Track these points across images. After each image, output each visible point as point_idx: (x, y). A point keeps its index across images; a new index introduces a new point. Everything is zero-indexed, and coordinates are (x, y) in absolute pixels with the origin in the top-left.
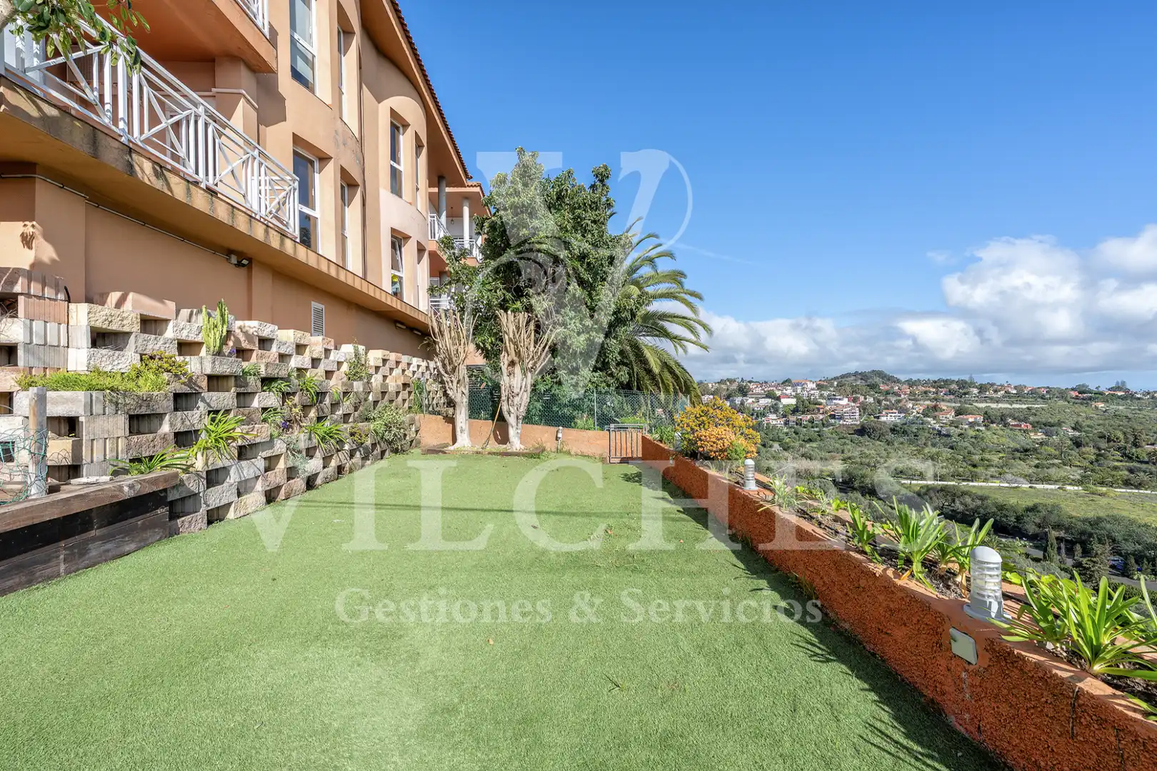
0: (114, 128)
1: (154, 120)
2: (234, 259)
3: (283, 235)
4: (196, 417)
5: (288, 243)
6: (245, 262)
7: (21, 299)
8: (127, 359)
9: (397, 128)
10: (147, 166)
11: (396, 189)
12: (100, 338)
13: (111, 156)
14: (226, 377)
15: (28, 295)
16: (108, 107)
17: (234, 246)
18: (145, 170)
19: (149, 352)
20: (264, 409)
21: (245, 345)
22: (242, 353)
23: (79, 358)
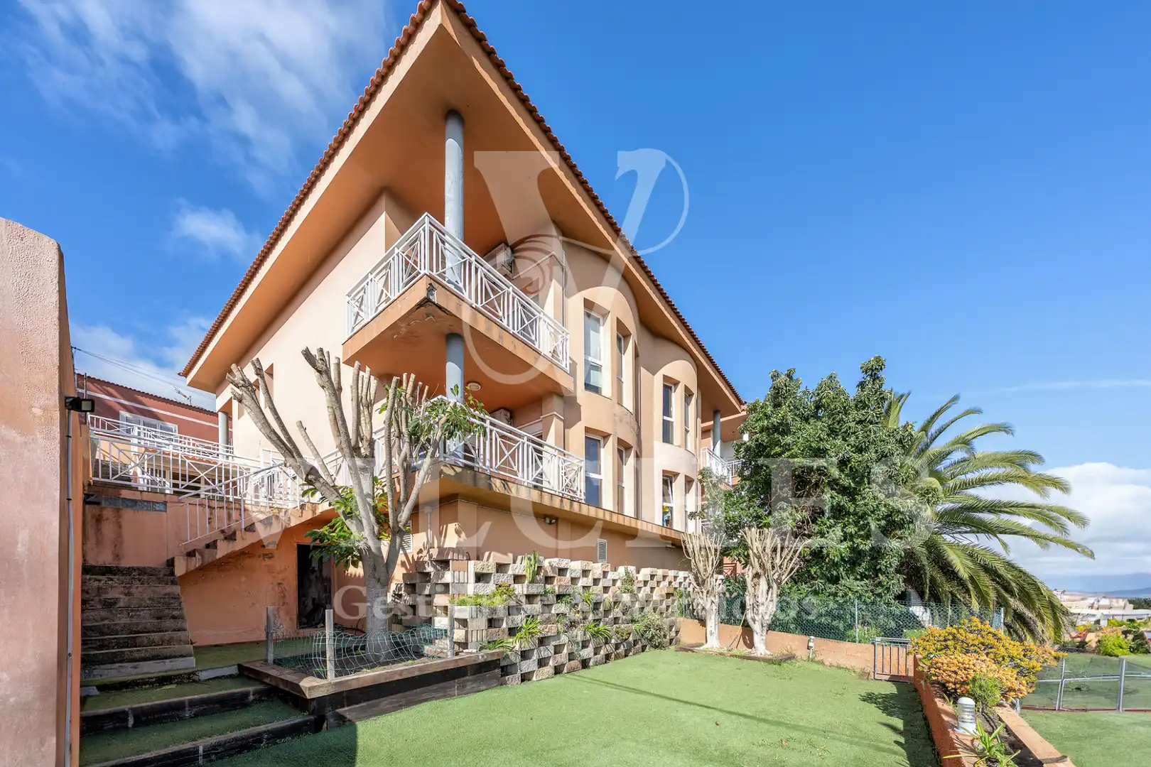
0: (484, 467)
1: (502, 454)
2: (548, 521)
3: (572, 500)
4: (519, 619)
5: (576, 505)
6: (554, 521)
7: (451, 561)
8: (490, 587)
9: (670, 388)
10: (498, 482)
11: (667, 437)
12: (480, 577)
13: (482, 483)
14: (536, 595)
15: (453, 560)
16: (482, 457)
17: (548, 512)
18: (497, 484)
19: (500, 583)
20: (558, 614)
21: (550, 574)
22: (548, 579)
23: (471, 588)
